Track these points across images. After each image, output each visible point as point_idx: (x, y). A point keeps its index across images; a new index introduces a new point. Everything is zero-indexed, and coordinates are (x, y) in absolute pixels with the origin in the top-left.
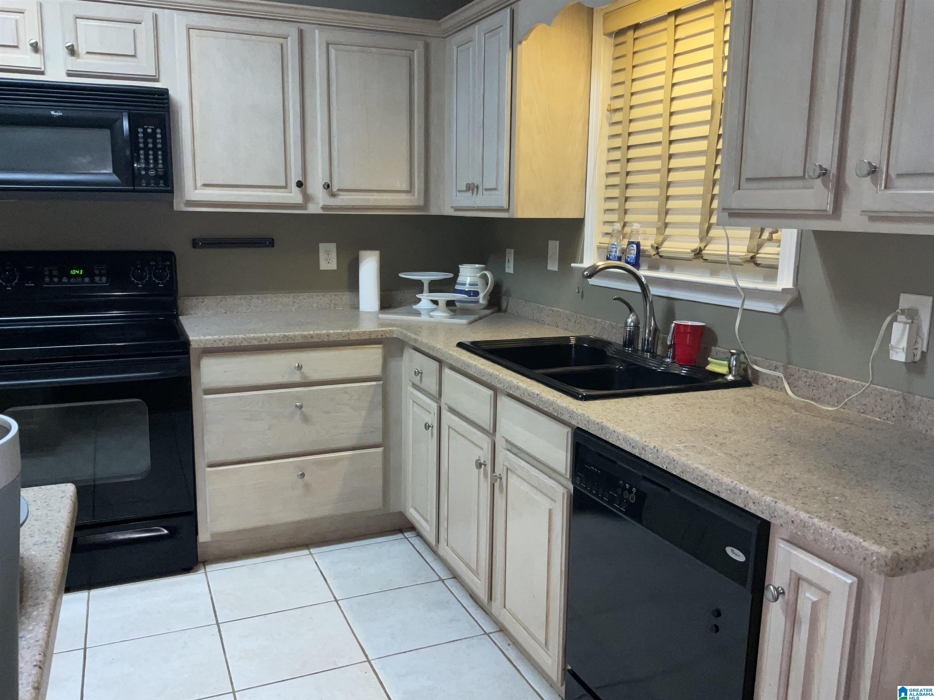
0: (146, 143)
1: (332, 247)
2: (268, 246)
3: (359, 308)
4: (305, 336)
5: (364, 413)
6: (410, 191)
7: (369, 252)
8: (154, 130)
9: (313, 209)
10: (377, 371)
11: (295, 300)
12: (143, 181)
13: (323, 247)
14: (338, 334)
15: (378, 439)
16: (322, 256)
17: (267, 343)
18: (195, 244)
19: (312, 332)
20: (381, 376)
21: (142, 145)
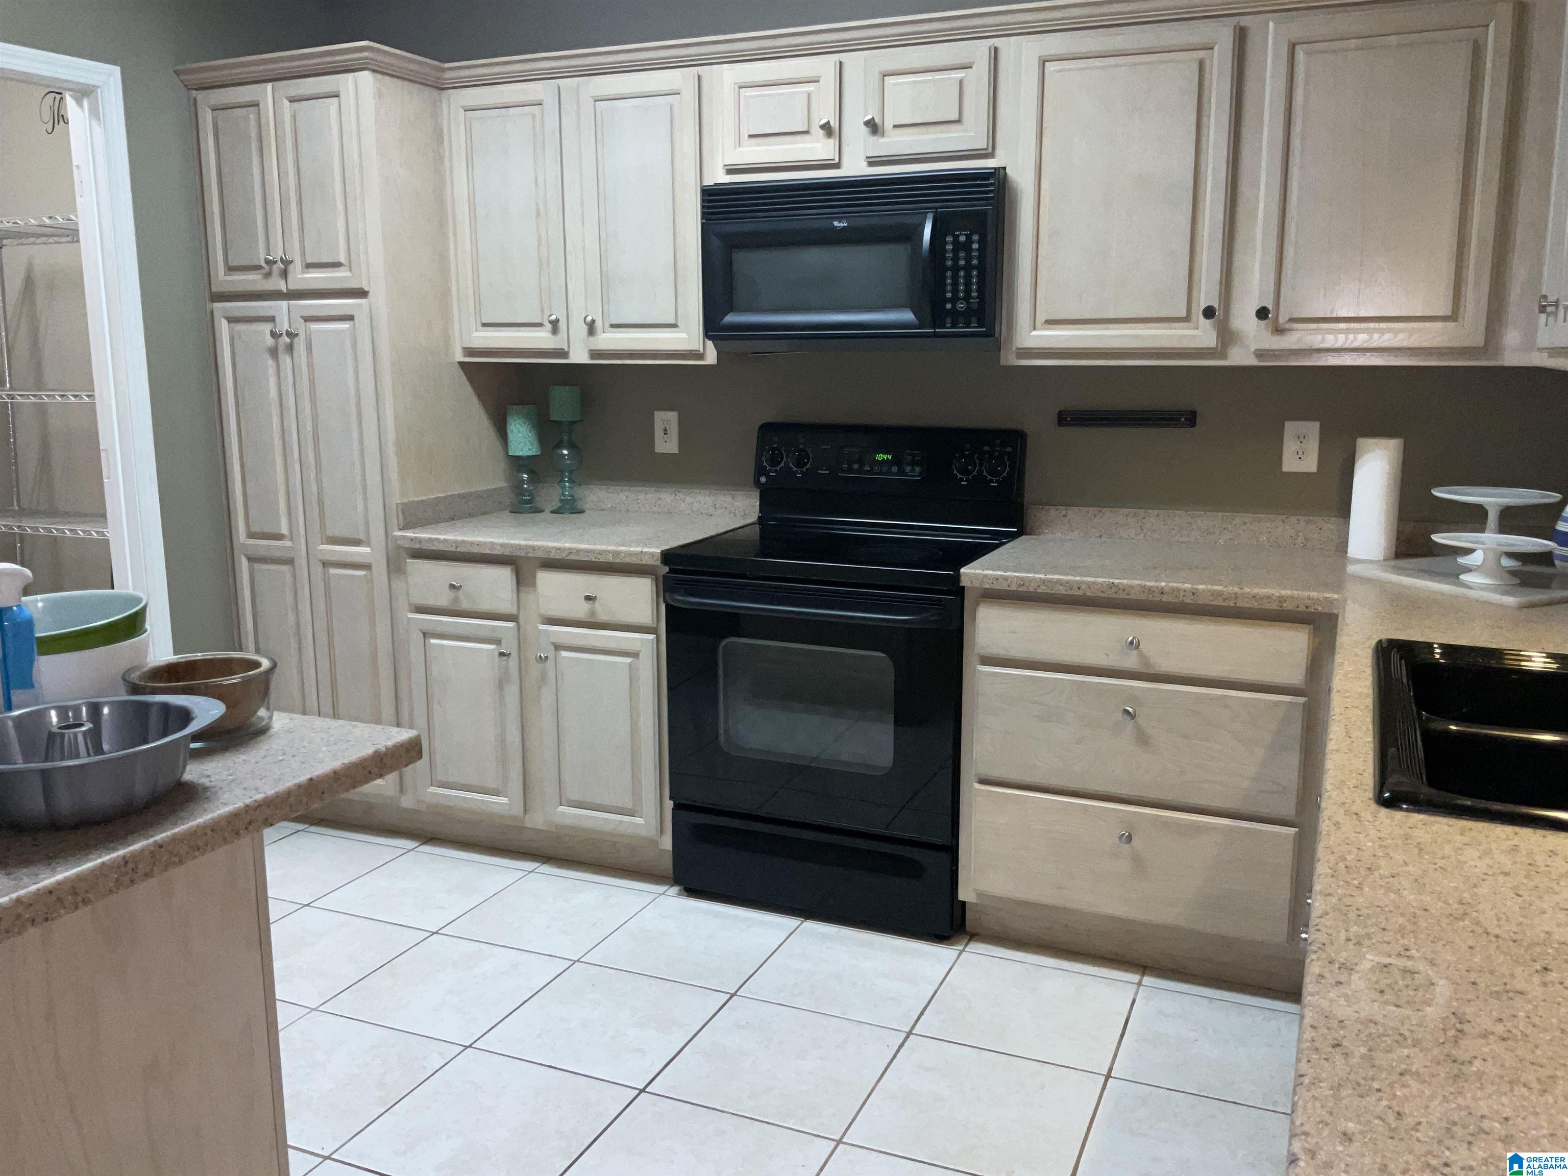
0: (956, 259)
1: (1313, 429)
2: (1183, 426)
4: (1150, 590)
5: (1260, 753)
6: (1453, 317)
8: (969, 237)
9: (1240, 357)
10: (1295, 675)
11: (1226, 525)
12: (949, 320)
13: (1291, 428)
14: (1214, 594)
15: (1288, 809)
16: (1290, 448)
17: (1080, 593)
18: (1065, 419)
19: (1163, 584)
20: (1304, 687)
21: (949, 263)
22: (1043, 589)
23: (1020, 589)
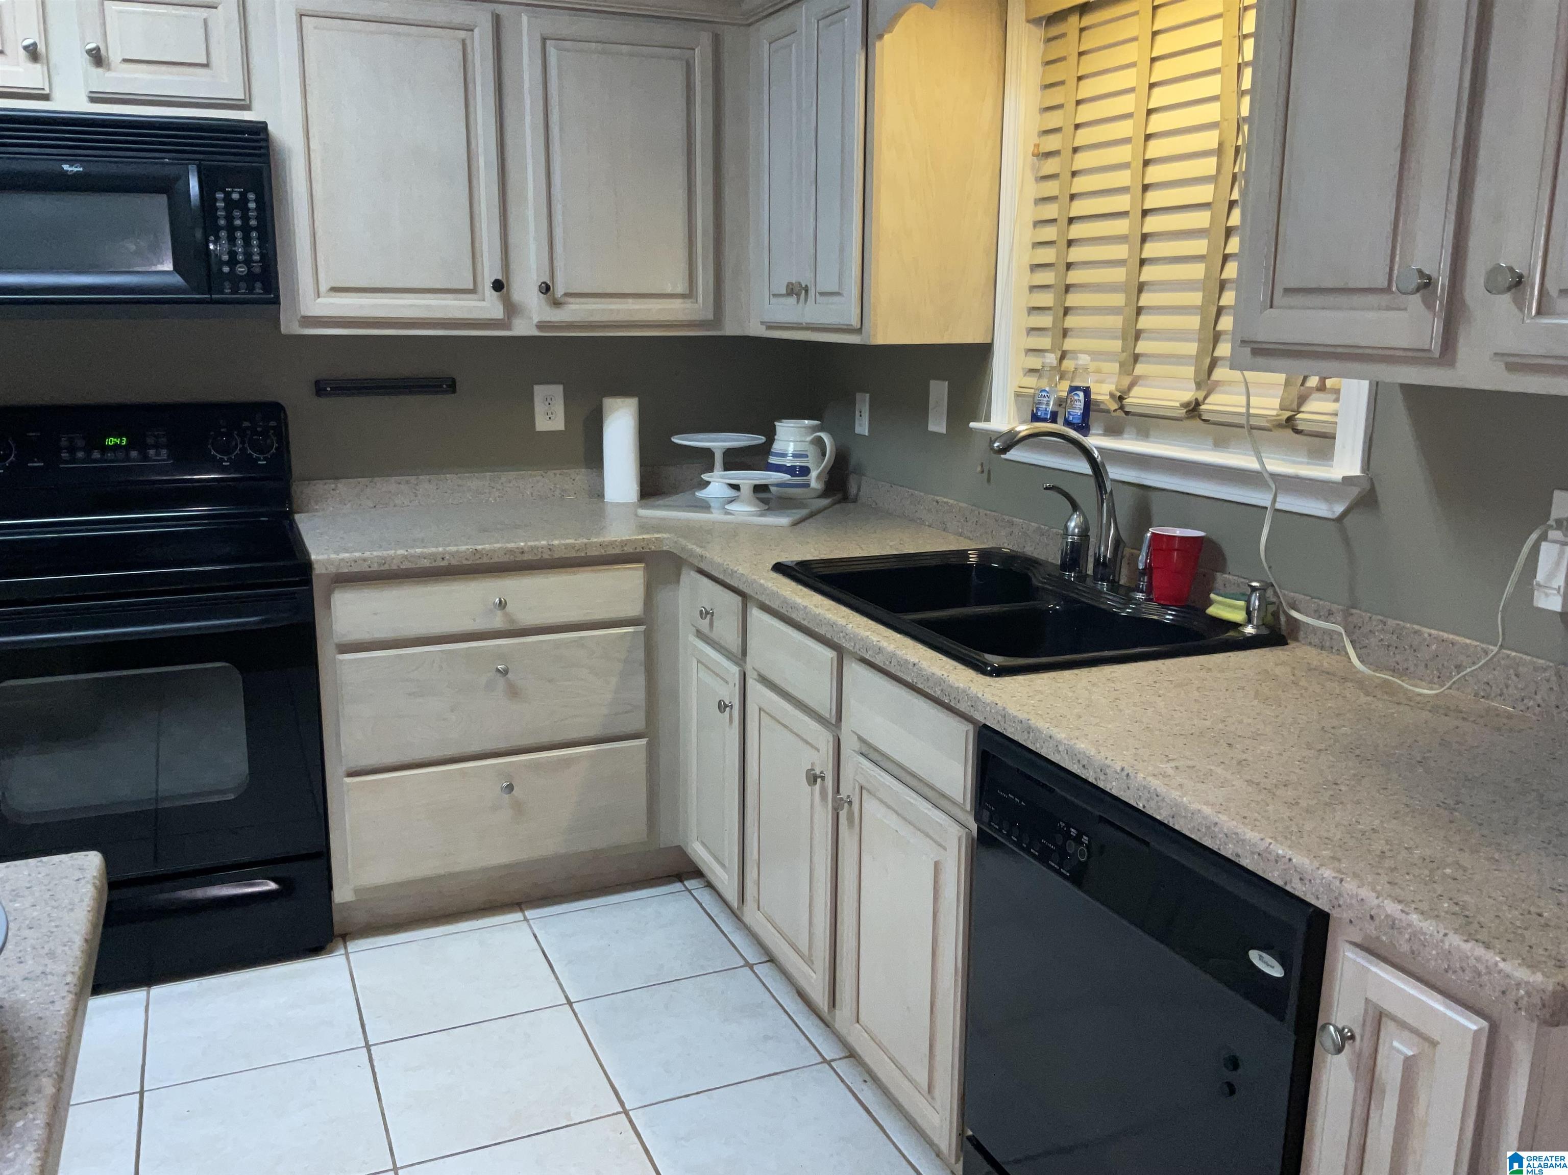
0: (229, 218)
1: (557, 390)
2: (445, 392)
3: (603, 496)
4: (511, 551)
5: (614, 680)
6: (689, 295)
7: (619, 401)
8: (243, 195)
9: (522, 328)
10: (634, 609)
11: (493, 485)
12: (227, 284)
13: (540, 391)
14: (567, 546)
15: (637, 722)
16: (540, 408)
17: (443, 564)
18: (320, 388)
19: (522, 544)
20: (643, 616)
21: (222, 222)
22: (406, 565)
23: (382, 568)
